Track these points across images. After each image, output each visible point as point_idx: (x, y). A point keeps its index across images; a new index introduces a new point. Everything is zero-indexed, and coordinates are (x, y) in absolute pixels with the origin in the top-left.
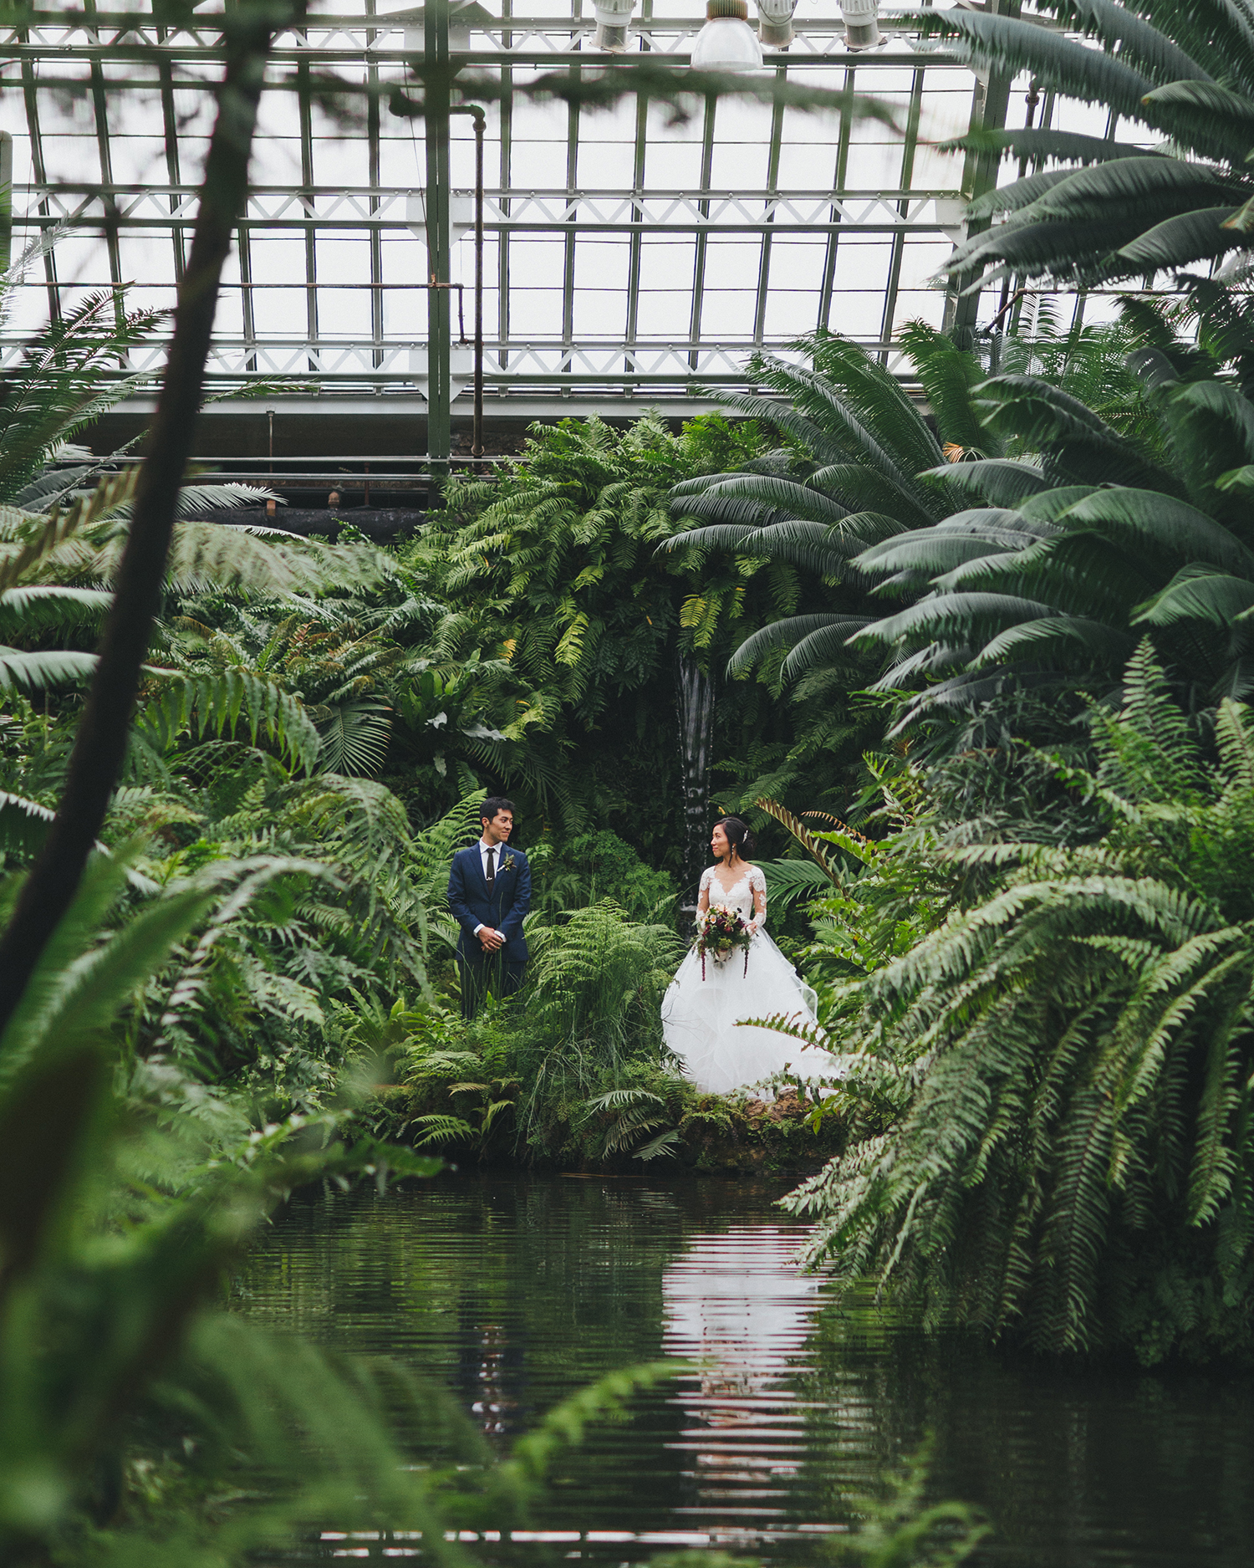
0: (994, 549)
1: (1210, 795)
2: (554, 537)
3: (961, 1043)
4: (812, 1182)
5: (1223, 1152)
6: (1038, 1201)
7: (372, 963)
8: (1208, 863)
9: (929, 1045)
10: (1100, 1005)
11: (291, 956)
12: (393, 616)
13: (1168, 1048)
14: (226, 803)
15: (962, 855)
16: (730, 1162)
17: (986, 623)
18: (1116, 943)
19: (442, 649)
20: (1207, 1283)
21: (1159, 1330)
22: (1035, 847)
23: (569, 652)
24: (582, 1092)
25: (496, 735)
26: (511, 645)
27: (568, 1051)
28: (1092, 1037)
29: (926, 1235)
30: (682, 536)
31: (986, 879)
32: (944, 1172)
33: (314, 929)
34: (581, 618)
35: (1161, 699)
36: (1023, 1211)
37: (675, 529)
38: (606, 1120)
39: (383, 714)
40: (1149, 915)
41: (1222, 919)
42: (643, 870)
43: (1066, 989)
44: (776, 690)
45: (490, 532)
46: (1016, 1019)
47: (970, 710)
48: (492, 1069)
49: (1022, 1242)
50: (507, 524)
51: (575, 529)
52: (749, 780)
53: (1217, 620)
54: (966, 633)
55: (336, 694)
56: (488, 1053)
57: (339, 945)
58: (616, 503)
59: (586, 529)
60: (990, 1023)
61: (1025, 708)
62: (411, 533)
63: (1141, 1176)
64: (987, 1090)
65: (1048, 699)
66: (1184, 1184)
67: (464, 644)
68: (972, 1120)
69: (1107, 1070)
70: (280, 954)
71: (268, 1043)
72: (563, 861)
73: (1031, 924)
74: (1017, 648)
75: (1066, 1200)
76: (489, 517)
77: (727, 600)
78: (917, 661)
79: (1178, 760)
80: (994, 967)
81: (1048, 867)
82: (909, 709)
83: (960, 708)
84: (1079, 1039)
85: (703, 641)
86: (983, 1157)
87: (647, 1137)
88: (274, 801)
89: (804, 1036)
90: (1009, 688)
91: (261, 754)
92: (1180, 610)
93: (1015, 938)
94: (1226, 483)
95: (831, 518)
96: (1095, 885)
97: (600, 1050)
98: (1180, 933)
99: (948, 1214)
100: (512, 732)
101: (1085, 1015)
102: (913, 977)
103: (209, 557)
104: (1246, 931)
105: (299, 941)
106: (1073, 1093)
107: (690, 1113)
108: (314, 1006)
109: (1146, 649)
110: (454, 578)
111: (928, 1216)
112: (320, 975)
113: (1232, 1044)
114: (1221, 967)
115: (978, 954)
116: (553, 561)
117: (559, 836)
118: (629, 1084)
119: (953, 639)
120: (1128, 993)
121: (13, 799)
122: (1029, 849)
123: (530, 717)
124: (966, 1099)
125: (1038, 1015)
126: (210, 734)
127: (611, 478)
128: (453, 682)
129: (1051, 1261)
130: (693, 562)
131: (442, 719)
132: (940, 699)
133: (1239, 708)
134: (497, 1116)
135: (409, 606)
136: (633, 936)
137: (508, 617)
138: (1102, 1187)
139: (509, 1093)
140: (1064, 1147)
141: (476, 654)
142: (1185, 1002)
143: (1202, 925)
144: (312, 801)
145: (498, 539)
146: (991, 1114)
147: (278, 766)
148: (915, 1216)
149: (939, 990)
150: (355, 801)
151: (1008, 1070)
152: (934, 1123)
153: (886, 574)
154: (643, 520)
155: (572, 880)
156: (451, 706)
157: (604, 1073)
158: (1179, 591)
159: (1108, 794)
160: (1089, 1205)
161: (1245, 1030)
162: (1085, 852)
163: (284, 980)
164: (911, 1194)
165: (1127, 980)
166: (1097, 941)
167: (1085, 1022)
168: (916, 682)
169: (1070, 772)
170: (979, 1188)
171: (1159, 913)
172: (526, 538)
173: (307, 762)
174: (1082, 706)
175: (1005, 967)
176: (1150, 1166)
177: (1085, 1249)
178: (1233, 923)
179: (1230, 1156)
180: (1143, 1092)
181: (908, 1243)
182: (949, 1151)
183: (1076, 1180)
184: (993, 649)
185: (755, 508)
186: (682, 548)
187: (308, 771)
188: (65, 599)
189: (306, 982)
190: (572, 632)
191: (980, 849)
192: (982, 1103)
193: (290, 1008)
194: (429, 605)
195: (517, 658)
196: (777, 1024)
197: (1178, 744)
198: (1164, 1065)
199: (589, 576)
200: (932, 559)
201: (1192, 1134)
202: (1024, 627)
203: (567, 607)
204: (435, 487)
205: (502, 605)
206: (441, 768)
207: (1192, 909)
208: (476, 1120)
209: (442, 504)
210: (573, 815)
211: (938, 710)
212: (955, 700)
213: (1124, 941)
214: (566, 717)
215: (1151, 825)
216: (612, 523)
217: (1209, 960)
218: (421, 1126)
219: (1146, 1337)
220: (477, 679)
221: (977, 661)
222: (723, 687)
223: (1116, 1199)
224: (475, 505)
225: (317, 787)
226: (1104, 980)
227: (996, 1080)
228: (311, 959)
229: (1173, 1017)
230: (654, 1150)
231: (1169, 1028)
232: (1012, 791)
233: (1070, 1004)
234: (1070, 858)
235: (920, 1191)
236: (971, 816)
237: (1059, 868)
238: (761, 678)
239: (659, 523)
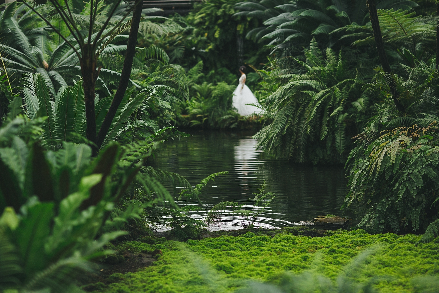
0: (288, 21)
1: (324, 64)
2: (214, 14)
3: (282, 110)
4: (258, 133)
5: (326, 128)
6: (295, 137)
7: (179, 97)
8: (324, 77)
9: (277, 110)
10: (305, 103)
11: (165, 97)
13: (317, 110)
14: (153, 70)
15: (282, 76)
16: (247, 128)
17: (286, 34)
18: (308, 92)
19: (194, 35)
20: (325, 150)
21: (316, 159)
22: (294, 75)
23: (217, 35)
24: (220, 116)
25: (204, 51)
26: (206, 34)
27: (217, 109)
28: (304, 108)
29: (276, 143)
30: (237, 14)
31: (285, 81)
32: (279, 132)
34: (219, 29)
35: (316, 48)
36: (293, 139)
37: (236, 12)
38: (224, 121)
39: (183, 48)
40: (314, 86)
41: (326, 87)
42: (231, 75)
43: (300, 100)
44: (255, 41)
45: (202, 13)
46: (291, 105)
47: (284, 49)
48: (204, 112)
49: (293, 144)
50: (205, 12)
51: (217, 13)
52: (250, 58)
53: (326, 33)
54: (283, 36)
55: (175, 44)
56: (203, 109)
57: (174, 94)
58: (225, 7)
59: (219, 12)
60: (287, 106)
61: (294, 49)
62: (188, 14)
63: (313, 132)
64: (286, 118)
65: (298, 48)
66: (320, 133)
67: (198, 34)
68: (283, 123)
69: (306, 115)
70: (163, 97)
71: (161, 112)
72: (217, 73)
73: (294, 88)
74: (291, 39)
75: (300, 137)
76: (202, 10)
77: (245, 25)
78: (275, 40)
79: (320, 59)
80: (287, 96)
81: (297, 78)
82: (273, 49)
83: (282, 49)
84: (302, 109)
85: (241, 32)
86: (285, 129)
87: (232, 124)
88: (161, 69)
89: (257, 107)
90: (291, 46)
91: (159, 61)
92: (320, 32)
93: (291, 91)
94: (328, 9)
95: (264, 10)
96: (304, 82)
97: (223, 108)
98: (319, 89)
99: (279, 139)
100: (207, 50)
101: (303, 104)
102: (273, 98)
104: (330, 89)
105: (166, 94)
106: (301, 118)
107: (239, 119)
108: (169, 105)
109: (314, 39)
110: (196, 22)
111: (276, 140)
112: (170, 100)
113: (328, 109)
114: (326, 96)
115: (285, 94)
116: (213, 19)
117: (216, 69)
118: (228, 114)
119: (281, 37)
120: (310, 100)
121: (115, 72)
122: (293, 75)
123: (210, 47)
124: (282, 119)
125: (295, 104)
126: (150, 58)
127: (224, 3)
128: (196, 42)
129: (297, 147)
130: (239, 18)
131: (194, 48)
132: (279, 48)
133: (330, 49)
134: (205, 120)
135: (188, 27)
136: (228, 87)
137: (206, 29)
138: (306, 134)
139: (207, 116)
140: (299, 127)
141: (200, 36)
142: (320, 102)
143: (323, 88)
144: (168, 69)
145: (204, 15)
146: (287, 122)
147: (162, 63)
148: (274, 140)
149: (278, 100)
150: (176, 69)
151: (290, 114)
152: (277, 124)
153: (270, 25)
154: (230, 10)
155: (218, 77)
156: (195, 46)
157: (224, 112)
158: (320, 29)
159: (307, 65)
160: (304, 137)
161: (330, 106)
162: (303, 75)
163: (164, 101)
164: (273, 136)
165: (310, 98)
166: (305, 92)
167: (303, 106)
168: (275, 44)
169: (300, 62)
170: (285, 135)
171: (316, 86)
172: (208, 15)
173: (167, 62)
174: (303, 49)
175: (289, 96)
176: (314, 130)
177: (303, 145)
178: (328, 88)
179: (327, 128)
180: (312, 118)
181: (273, 144)
182: (280, 128)
183: (302, 133)
184: (287, 39)
185: (250, 8)
186: (237, 16)
187: (167, 64)
189: (168, 101)
190: (217, 32)
191: (285, 75)
192: (285, 120)
193: (165, 106)
194: (191, 27)
195: (208, 37)
197: (320, 56)
198: (316, 113)
199: (220, 21)
200: (277, 23)
201: (321, 124)
202: (293, 35)
203: (216, 27)
204: (192, 5)
205: (205, 27)
206: (194, 57)
207: (322, 85)
208: (201, 121)
209: (193, 8)
210: (218, 65)
211: (278, 50)
212: (282, 47)
213: (309, 91)
214: (216, 47)
215: (315, 71)
216: (224, 12)
217: (324, 94)
218: (192, 123)
219: (314, 160)
220: (201, 41)
221: (285, 41)
222: (245, 41)
223: (308, 136)
224: (199, 9)
225: (169, 67)
226: (306, 98)
227: (288, 116)
228: (169, 97)
229: (318, 105)
230: (233, 126)
231: (317, 106)
232: (291, 64)
233: (300, 103)
234: (301, 76)
235: (275, 135)
236: (285, 68)
237: (299, 78)
238: (252, 39)
239: (232, 11)
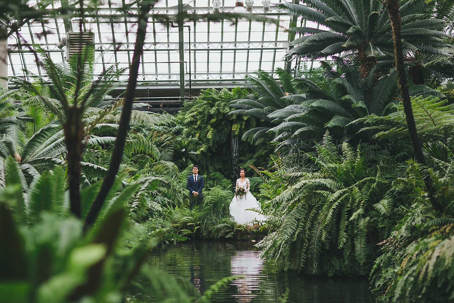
0: (296, 113)
1: (341, 162)
2: (206, 113)
3: (291, 213)
4: (261, 241)
5: (345, 234)
6: (307, 244)
7: (172, 199)
8: (341, 175)
9: (285, 213)
10: (319, 204)
11: (155, 197)
12: (174, 129)
13: (333, 213)
14: (142, 167)
15: (291, 175)
16: (244, 238)
17: (295, 128)
18: (322, 192)
19: (184, 136)
20: (342, 260)
21: (332, 270)
22: (306, 173)
23: (209, 136)
24: (214, 224)
25: (195, 153)
26: (198, 135)
27: (211, 216)
28: (318, 211)
29: (285, 251)
30: (232, 112)
31: (295, 180)
32: (288, 239)
33: (160, 192)
34: (212, 129)
35: (330, 142)
36: (304, 246)
37: (230, 111)
38: (219, 230)
39: (172, 149)
40: (329, 186)
41: (344, 187)
42: (225, 180)
43: (312, 201)
44: (252, 143)
45: (193, 112)
46: (302, 207)
47: (292, 146)
48: (196, 220)
49: (304, 253)
50: (196, 110)
51: (210, 111)
52: (246, 161)
53: (342, 126)
54: (291, 130)
55: (162, 145)
56: (195, 217)
57: (165, 195)
58: (218, 105)
59: (213, 111)
60: (297, 208)
61: (303, 145)
62: (177, 112)
63: (328, 239)
64: (296, 222)
65: (308, 143)
66: (337, 240)
67: (188, 135)
68: (293, 228)
69: (321, 217)
70: (153, 197)
71: (151, 215)
72: (209, 178)
73: (305, 188)
74: (301, 133)
75: (313, 244)
76: (193, 109)
77: (241, 125)
78: (281, 136)
79: (334, 155)
80: (298, 197)
81: (308, 177)
82: (279, 146)
83: (290, 145)
84: (315, 211)
85: (237, 133)
86: (296, 235)
87: (227, 233)
88: (151, 166)
89: (259, 212)
90: (299, 141)
91: (148, 157)
92: (334, 124)
93: (302, 191)
94: (343, 98)
95: (262, 108)
96: (318, 180)
97: (217, 216)
98: (335, 190)
99: (289, 247)
100: (198, 152)
101: (316, 207)
102: (281, 199)
103: (137, 117)
104: (349, 189)
105: (157, 194)
106: (314, 222)
107: (236, 228)
108: (160, 207)
109: (327, 132)
110: (186, 121)
111: (285, 247)
112: (161, 201)
113: (346, 212)
114: (343, 196)
115: (294, 195)
116: (206, 117)
117: (208, 173)
118: (223, 223)
119: (288, 131)
120: (325, 202)
121: (99, 166)
122: (304, 173)
123: (202, 149)
124: (292, 224)
125: (307, 207)
126: (138, 153)
127: (217, 101)
128: (186, 142)
129: (310, 256)
130: (234, 117)
131: (184, 150)
132: (285, 143)
133: (346, 144)
134: (197, 229)
135: (177, 127)
136: (224, 193)
137: (197, 129)
138: (320, 241)
139: (199, 225)
140: (312, 233)
141: (191, 137)
142: (336, 203)
143: (340, 188)
144: (159, 166)
145: (195, 113)
146: (298, 227)
147: (152, 159)
148: (282, 248)
149: (286, 202)
150: (167, 166)
151: (301, 218)
152: (286, 229)
153: (275, 118)
154: (224, 109)
155: (211, 182)
156: (185, 147)
157: (218, 221)
158: (334, 120)
159: (320, 162)
160: (318, 245)
161: (349, 209)
162: (315, 173)
163: (154, 202)
164: (281, 243)
165: (324, 199)
166: (318, 191)
167: (316, 208)
168: (281, 140)
169: (312, 157)
170: (295, 241)
171: (331, 186)
172: (200, 113)
173: (158, 158)
174: (315, 144)
175: (300, 197)
176: (330, 237)
177: (317, 254)
178: (346, 188)
179: (346, 234)
180: (328, 222)
181: (281, 253)
182: (289, 234)
183: (315, 240)
184: (296, 133)
185: (247, 106)
186: (232, 114)
187: (158, 160)
188: (108, 126)
189: (158, 203)
190: (210, 132)
191: (294, 173)
192: (296, 225)
193: (155, 208)
194: (181, 127)
195: (199, 137)
196: (253, 210)
197: (334, 151)
198: (332, 216)
199: (213, 120)
200: (284, 115)
201: (338, 230)
202: (302, 128)
203: (209, 127)
204: (182, 103)
205: (196, 127)
206: (184, 160)
207: (337, 185)
208: (192, 230)
209: (183, 106)
210: (211, 169)
211: (285, 146)
212: (289, 144)
213: (324, 191)
214: (209, 149)
215: (329, 168)
216: (218, 110)
217: (341, 195)
218: (182, 232)
219: (329, 271)
220: (191, 142)
221: (293, 135)
222: (241, 142)
223: (323, 243)
224: (190, 106)
225: (160, 163)
226: (320, 199)
227: (298, 220)
228: (159, 198)
229: (334, 207)
230: (229, 236)
231: (333, 209)
232: (300, 162)
233: (313, 204)
234: (312, 175)
235: (283, 242)
236: (292, 167)
237: (310, 177)
238: (248, 140)
239: (227, 109)
